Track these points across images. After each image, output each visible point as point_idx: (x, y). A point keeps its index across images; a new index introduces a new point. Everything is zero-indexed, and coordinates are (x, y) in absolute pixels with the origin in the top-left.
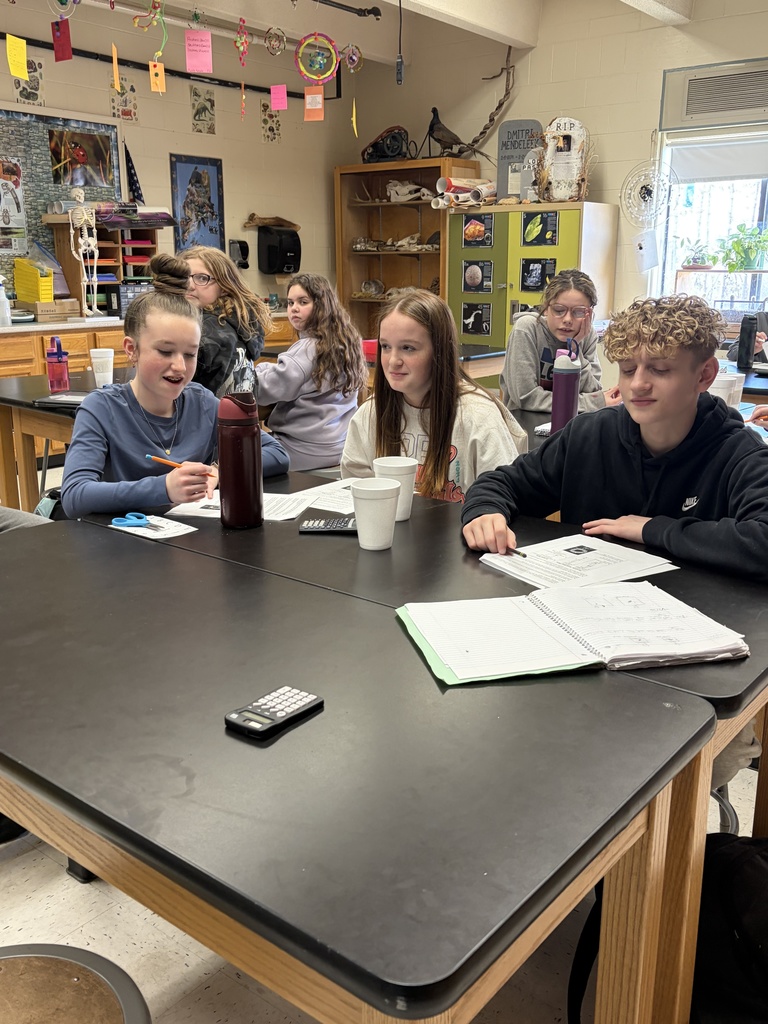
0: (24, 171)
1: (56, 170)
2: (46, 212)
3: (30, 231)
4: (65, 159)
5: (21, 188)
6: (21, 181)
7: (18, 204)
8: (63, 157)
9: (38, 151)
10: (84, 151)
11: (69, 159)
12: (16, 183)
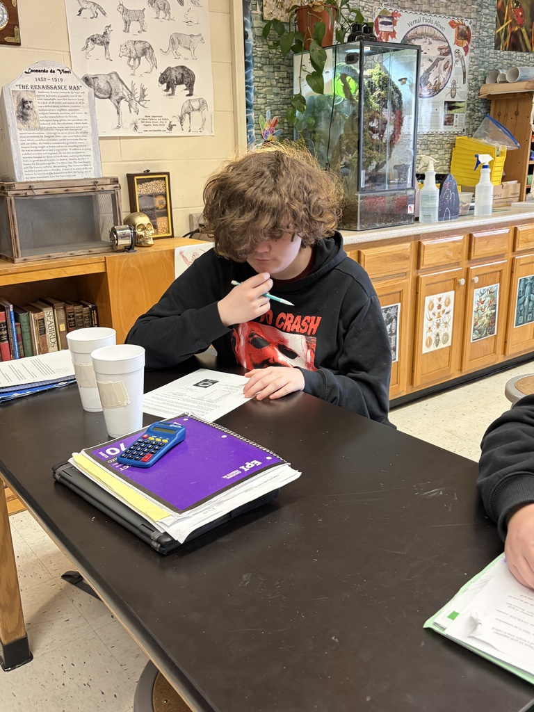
0: (473, 37)
1: (498, 33)
2: (485, 83)
3: (468, 105)
4: (507, 20)
5: (470, 54)
6: (470, 47)
7: (464, 73)
8: (505, 19)
9: (487, 11)
10: (523, 12)
11: (510, 21)
12: (466, 49)
